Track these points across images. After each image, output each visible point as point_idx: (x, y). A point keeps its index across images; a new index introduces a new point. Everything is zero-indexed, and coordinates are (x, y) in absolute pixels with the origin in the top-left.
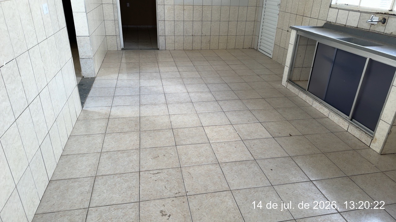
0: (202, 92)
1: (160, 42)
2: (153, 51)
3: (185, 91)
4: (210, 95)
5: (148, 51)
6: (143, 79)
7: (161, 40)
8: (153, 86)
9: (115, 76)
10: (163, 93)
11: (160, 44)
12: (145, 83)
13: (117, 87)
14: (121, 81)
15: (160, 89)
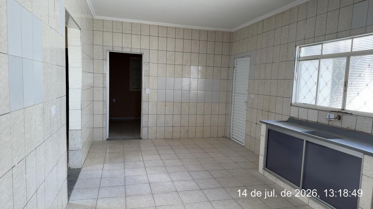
0: (185, 181)
1: (143, 132)
2: (136, 141)
3: (169, 179)
4: (194, 183)
5: (132, 140)
6: (128, 169)
7: (144, 131)
8: (138, 176)
9: (100, 166)
10: (148, 182)
11: (143, 134)
12: (129, 173)
13: (103, 178)
14: (106, 171)
15: (145, 178)
